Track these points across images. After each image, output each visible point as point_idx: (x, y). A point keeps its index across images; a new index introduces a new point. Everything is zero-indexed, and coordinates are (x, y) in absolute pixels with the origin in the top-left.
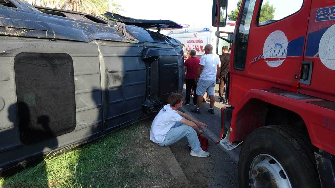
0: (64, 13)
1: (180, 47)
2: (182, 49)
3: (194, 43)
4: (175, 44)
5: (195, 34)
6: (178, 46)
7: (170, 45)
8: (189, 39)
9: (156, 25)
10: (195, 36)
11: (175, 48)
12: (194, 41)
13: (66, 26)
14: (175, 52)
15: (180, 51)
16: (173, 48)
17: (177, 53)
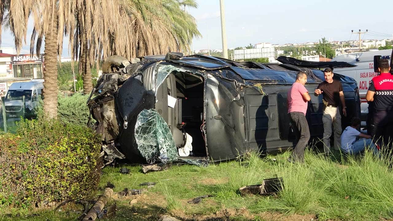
0: (268, 65)
1: (354, 84)
2: (357, 86)
3: (370, 77)
4: (350, 81)
5: (370, 64)
6: (353, 83)
7: (346, 83)
8: (363, 71)
9: (328, 66)
10: (371, 66)
11: (350, 85)
12: (370, 75)
13: (285, 76)
14: (351, 89)
15: (355, 88)
16: (349, 85)
17: (353, 90)
